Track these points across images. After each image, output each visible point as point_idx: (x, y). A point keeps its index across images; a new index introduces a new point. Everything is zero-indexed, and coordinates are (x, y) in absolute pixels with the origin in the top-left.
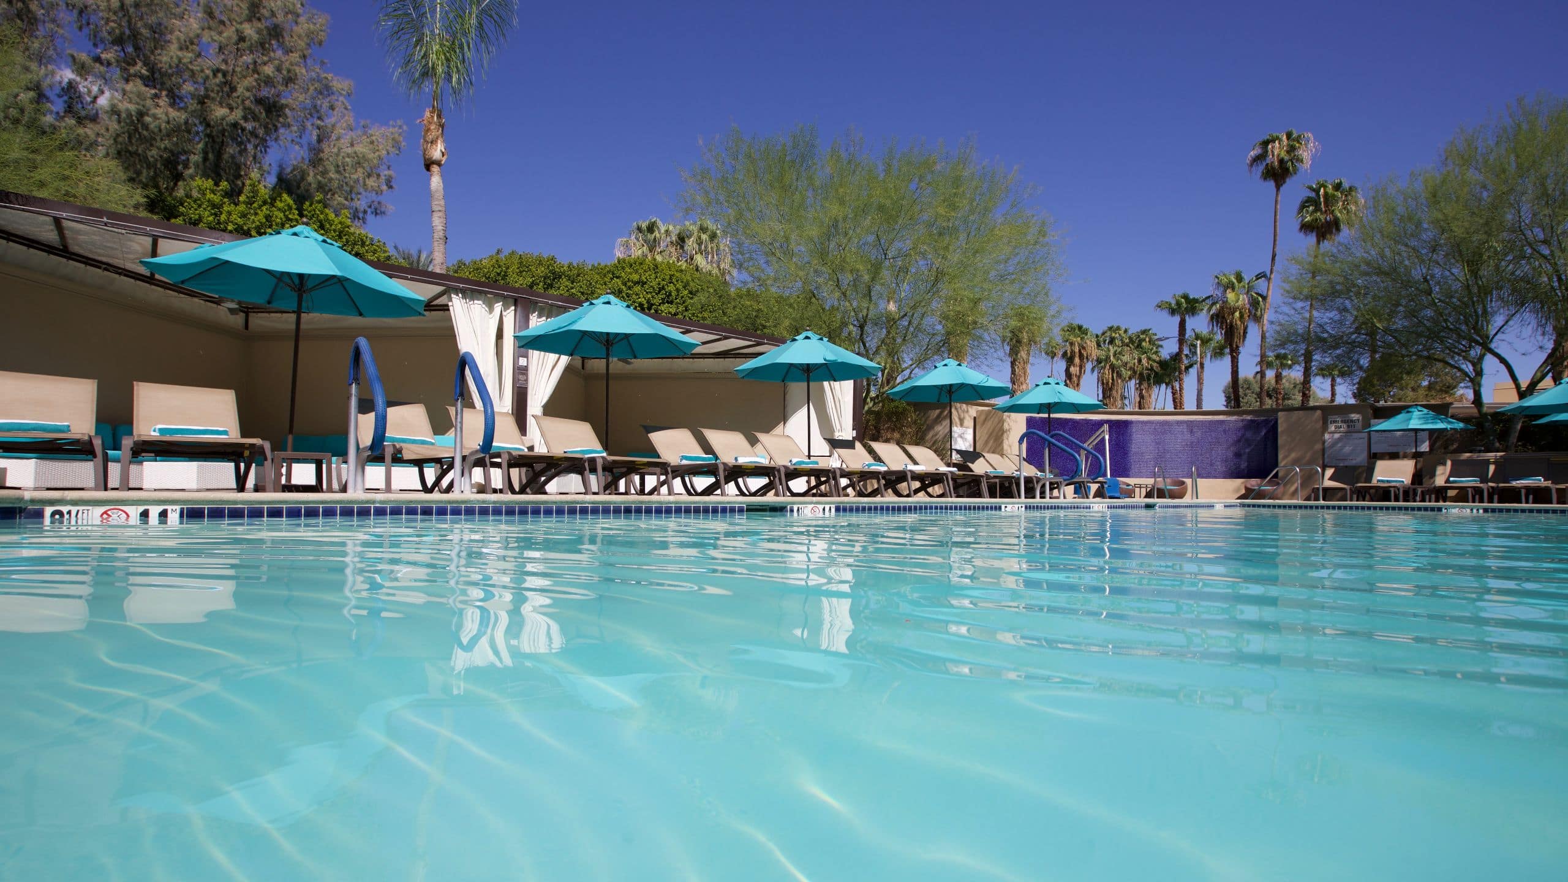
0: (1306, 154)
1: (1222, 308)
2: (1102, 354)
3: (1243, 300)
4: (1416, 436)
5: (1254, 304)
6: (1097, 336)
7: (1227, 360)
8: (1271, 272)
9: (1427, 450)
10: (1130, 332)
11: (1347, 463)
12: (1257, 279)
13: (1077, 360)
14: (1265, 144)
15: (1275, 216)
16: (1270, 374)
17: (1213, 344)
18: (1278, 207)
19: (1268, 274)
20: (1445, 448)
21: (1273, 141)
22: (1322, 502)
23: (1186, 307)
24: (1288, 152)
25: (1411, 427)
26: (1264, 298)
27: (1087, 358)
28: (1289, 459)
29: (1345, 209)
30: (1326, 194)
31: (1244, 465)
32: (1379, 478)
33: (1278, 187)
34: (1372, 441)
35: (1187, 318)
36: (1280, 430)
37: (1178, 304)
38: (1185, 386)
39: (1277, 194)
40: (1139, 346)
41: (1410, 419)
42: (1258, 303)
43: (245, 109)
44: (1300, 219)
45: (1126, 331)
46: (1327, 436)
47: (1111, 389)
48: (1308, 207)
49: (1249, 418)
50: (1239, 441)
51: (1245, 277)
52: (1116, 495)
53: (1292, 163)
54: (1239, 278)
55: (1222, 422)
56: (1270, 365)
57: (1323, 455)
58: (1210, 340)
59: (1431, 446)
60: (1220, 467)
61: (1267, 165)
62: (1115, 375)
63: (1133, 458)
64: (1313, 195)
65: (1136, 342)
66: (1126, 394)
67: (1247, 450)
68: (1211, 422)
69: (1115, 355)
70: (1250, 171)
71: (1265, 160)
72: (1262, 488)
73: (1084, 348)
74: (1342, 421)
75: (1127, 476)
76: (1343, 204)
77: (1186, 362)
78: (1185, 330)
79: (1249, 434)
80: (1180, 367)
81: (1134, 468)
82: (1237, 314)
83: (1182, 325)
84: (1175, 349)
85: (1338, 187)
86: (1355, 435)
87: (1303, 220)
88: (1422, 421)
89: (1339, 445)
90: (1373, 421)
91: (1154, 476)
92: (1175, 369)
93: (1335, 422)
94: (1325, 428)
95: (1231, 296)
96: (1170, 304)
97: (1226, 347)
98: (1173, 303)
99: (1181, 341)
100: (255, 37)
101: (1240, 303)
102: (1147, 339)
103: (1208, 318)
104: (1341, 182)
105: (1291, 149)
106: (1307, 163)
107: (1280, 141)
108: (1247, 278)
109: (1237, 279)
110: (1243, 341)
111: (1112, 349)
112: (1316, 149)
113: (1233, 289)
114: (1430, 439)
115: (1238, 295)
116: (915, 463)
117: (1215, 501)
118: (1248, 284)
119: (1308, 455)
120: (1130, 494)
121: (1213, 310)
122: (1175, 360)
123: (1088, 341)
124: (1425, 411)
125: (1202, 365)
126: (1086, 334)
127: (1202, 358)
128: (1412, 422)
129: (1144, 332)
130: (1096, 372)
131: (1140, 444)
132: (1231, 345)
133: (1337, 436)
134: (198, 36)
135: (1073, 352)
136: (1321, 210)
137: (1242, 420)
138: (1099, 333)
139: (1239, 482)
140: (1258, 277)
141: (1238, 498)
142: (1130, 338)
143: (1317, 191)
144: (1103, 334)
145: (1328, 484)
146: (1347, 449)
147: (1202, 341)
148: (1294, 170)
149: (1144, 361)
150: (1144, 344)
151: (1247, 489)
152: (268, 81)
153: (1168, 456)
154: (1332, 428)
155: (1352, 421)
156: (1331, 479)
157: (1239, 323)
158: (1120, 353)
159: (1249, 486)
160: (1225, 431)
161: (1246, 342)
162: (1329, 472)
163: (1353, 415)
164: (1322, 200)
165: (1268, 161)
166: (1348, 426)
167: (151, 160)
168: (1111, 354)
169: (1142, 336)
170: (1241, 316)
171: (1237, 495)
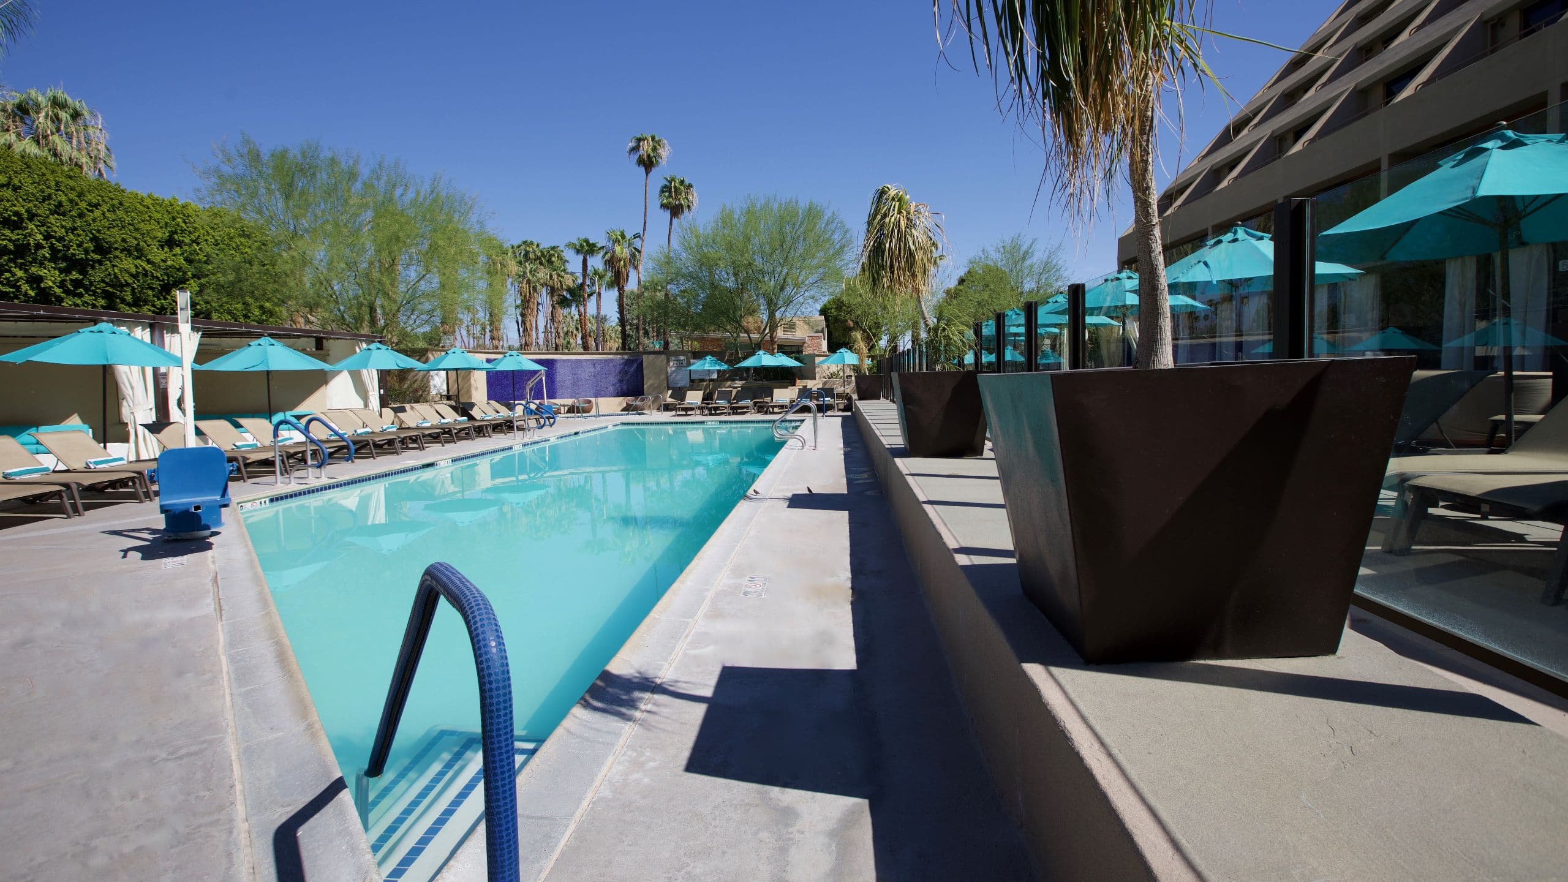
0: (664, 153)
1: (612, 256)
3: (626, 252)
5: (633, 256)
7: (616, 292)
8: (644, 233)
9: (716, 377)
10: (541, 247)
11: (678, 387)
12: (635, 238)
14: (639, 140)
15: (646, 193)
17: (606, 280)
18: (647, 187)
19: (642, 235)
21: (644, 139)
23: (587, 249)
24: (652, 150)
25: (705, 368)
26: (640, 252)
28: (649, 384)
29: (686, 198)
30: (675, 187)
31: (625, 387)
32: (688, 401)
33: (647, 173)
34: (691, 373)
35: (588, 257)
36: (644, 366)
37: (582, 246)
38: (588, 308)
39: (646, 178)
40: (550, 262)
41: (705, 363)
42: (636, 255)
44: (661, 199)
45: (538, 246)
46: (668, 369)
47: (528, 302)
48: (665, 192)
49: (626, 357)
50: (621, 372)
53: (655, 159)
54: (623, 236)
55: (612, 360)
57: (666, 381)
58: (604, 276)
60: (611, 390)
61: (640, 155)
62: (531, 289)
63: (559, 385)
64: (668, 184)
65: (547, 258)
66: (540, 301)
67: (626, 378)
68: (605, 360)
69: (531, 272)
70: (629, 157)
71: (638, 151)
72: (634, 403)
74: (676, 360)
76: (685, 195)
77: (588, 291)
78: (587, 266)
79: (627, 368)
80: (584, 295)
82: (622, 263)
83: (585, 262)
84: (580, 280)
85: (682, 182)
86: (683, 369)
87: (662, 201)
89: (675, 375)
90: (692, 360)
91: (571, 397)
92: (580, 296)
93: (672, 360)
94: (667, 364)
95: (618, 249)
96: (576, 246)
97: (615, 283)
98: (578, 244)
99: (584, 274)
101: (624, 254)
102: (556, 256)
103: (603, 262)
104: (684, 180)
105: (654, 149)
106: (663, 162)
107: (648, 140)
108: (628, 237)
109: (621, 236)
110: (626, 280)
112: (670, 151)
113: (619, 244)
114: (716, 372)
115: (622, 249)
116: (444, 418)
117: (609, 412)
118: (629, 241)
119: (659, 382)
121: (606, 256)
122: (580, 290)
123: (508, 260)
124: (712, 359)
125: (599, 294)
127: (599, 288)
128: (707, 365)
129: (553, 248)
131: (563, 375)
132: (619, 285)
133: (673, 369)
136: (672, 196)
137: (623, 359)
138: (516, 244)
139: (622, 399)
141: (621, 412)
142: (542, 253)
143: (671, 183)
144: (519, 247)
145: (668, 400)
146: (679, 377)
147: (599, 276)
148: (656, 164)
149: (555, 277)
150: (553, 260)
151: (625, 403)
153: (580, 383)
154: (671, 364)
155: (681, 360)
156: (670, 397)
157: (623, 269)
158: (535, 271)
159: (628, 402)
160: (614, 366)
161: (628, 281)
162: (669, 393)
163: (681, 357)
164: (673, 189)
165: (640, 153)
166: (679, 363)
168: (528, 271)
169: (552, 252)
170: (625, 265)
171: (621, 409)
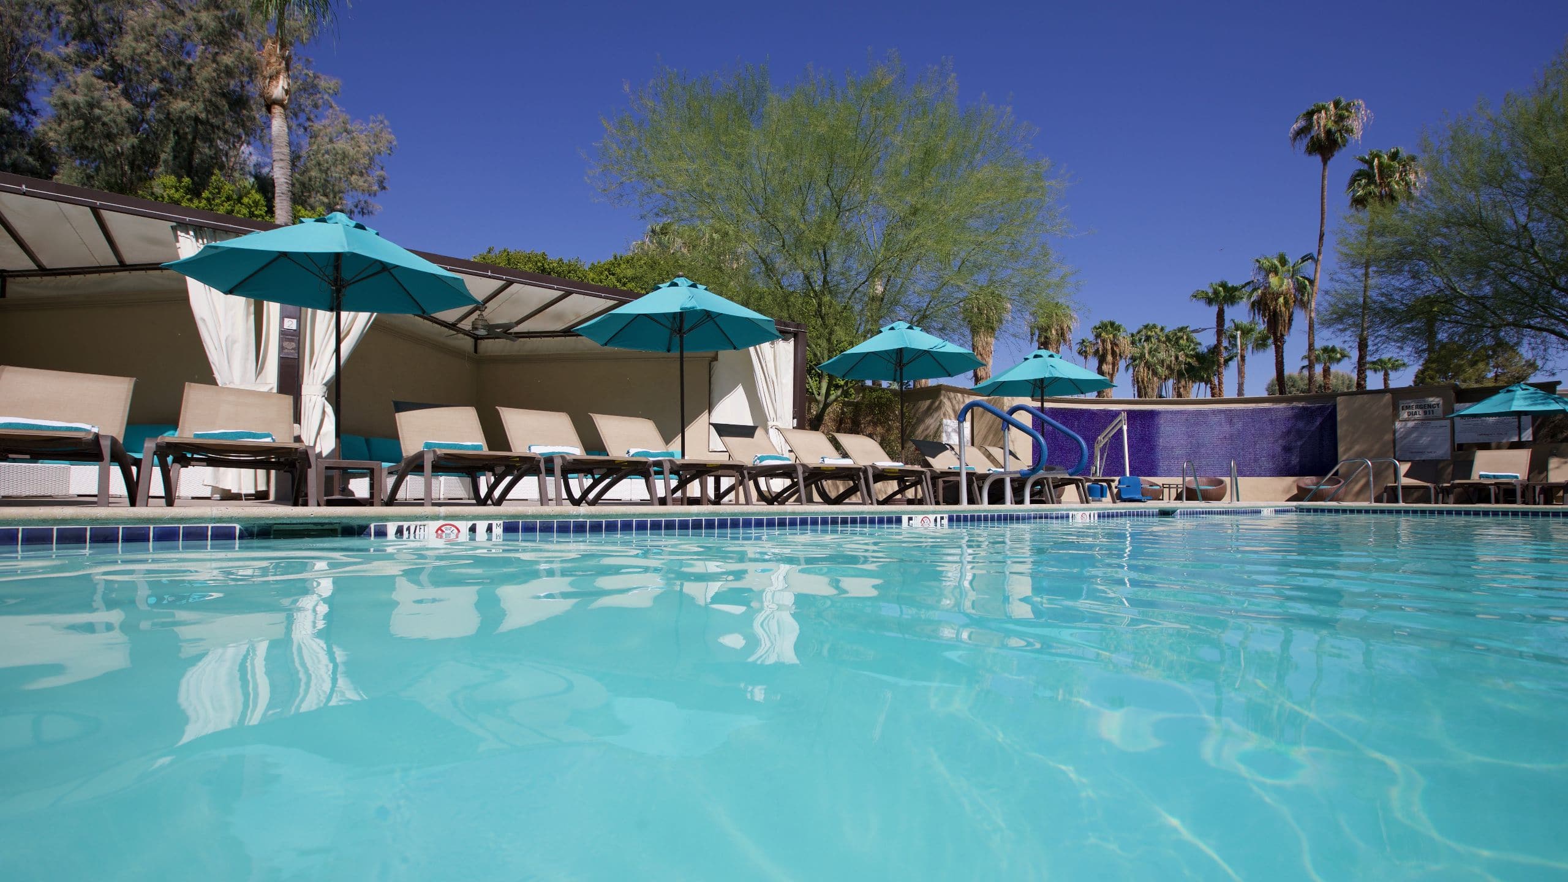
0: (1356, 123)
1: (1264, 294)
2: (1136, 351)
3: (1288, 284)
4: (1519, 422)
5: (1301, 288)
6: (1132, 335)
7: (1271, 351)
8: (1319, 253)
9: (1531, 439)
10: (1167, 330)
11: (1424, 457)
12: (1303, 262)
13: (1109, 358)
14: (1310, 115)
15: (1322, 192)
16: (1318, 369)
17: (1255, 335)
18: (1326, 182)
19: (1315, 256)
20: (1552, 437)
21: (1319, 111)
22: (1401, 505)
23: (1224, 296)
24: (1336, 122)
25: (1513, 409)
26: (1312, 282)
27: (1120, 355)
28: (1352, 452)
29: (1402, 180)
30: (1380, 164)
31: (1295, 460)
32: (1482, 473)
33: (1325, 161)
34: (1456, 431)
35: (1225, 307)
36: (1339, 418)
37: (1216, 292)
38: (1224, 380)
39: (1324, 169)
40: (1176, 344)
41: (1512, 400)
42: (1305, 287)
43: (204, 101)
44: (1351, 194)
45: (1162, 329)
46: (1398, 425)
47: (1146, 388)
48: (1360, 180)
50: (1289, 432)
51: (1290, 260)
52: (1137, 497)
53: (1341, 135)
54: (1283, 261)
55: (1269, 409)
56: (1318, 359)
57: (1394, 447)
58: (1252, 330)
59: (1534, 434)
60: (1266, 464)
61: (1312, 137)
62: (1150, 373)
63: (1161, 454)
64: (1365, 167)
65: (1173, 340)
67: (1299, 443)
68: (1254, 411)
69: (1150, 352)
70: (1293, 145)
71: (1310, 132)
72: (1322, 487)
73: (1117, 345)
74: (1417, 407)
75: (1155, 475)
76: (1401, 175)
77: (1225, 354)
78: (1224, 320)
79: (1301, 425)
80: (1218, 361)
81: (1163, 465)
82: (1281, 300)
83: (1220, 316)
84: (1213, 341)
85: (1394, 156)
86: (1434, 423)
87: (1353, 196)
88: (1529, 402)
89: (1415, 435)
90: (1457, 406)
91: (1184, 474)
92: (1213, 363)
93: (1408, 407)
94: (1396, 416)
95: (1273, 280)
96: (1207, 294)
97: (1269, 338)
98: (1211, 292)
99: (1220, 331)
100: (213, 24)
101: (1284, 287)
102: (1185, 337)
103: (1249, 306)
104: (1398, 151)
105: (1340, 118)
106: (1358, 134)
107: (1327, 110)
108: (1291, 262)
109: (1280, 262)
110: (1289, 328)
111: (1147, 346)
112: (1368, 118)
113: (1276, 274)
114: (1533, 426)
115: (1282, 281)
117: (1262, 504)
118: (1293, 267)
119: (1377, 447)
120: (1157, 496)
121: (1254, 297)
122: (1213, 353)
123: (1121, 338)
124: (1532, 389)
125: (1243, 358)
126: (1119, 331)
127: (1242, 350)
128: (1515, 403)
129: (1181, 330)
130: (1131, 370)
131: (1169, 437)
132: (1275, 334)
133: (1410, 424)
134: (154, 26)
135: (1105, 349)
136: (1375, 183)
137: (1293, 408)
138: (1134, 331)
139: (1289, 481)
140: (1304, 259)
141: (1288, 500)
142: (1167, 337)
143: (1370, 163)
144: (1139, 332)
145: (1406, 481)
146: (1425, 440)
147: (1243, 331)
148: (1343, 141)
149: (1181, 358)
150: (1181, 342)
151: (1299, 488)
152: (229, 72)
153: (1203, 450)
154: (1405, 415)
155: (1430, 406)
156: (1407, 475)
157: (1283, 309)
158: (1156, 350)
159: (1302, 485)
160: (1271, 421)
161: (1292, 330)
162: (1404, 468)
163: (1431, 399)
164: (1376, 171)
165: (1313, 133)
166: (1425, 413)
167: (109, 155)
168: (1146, 352)
169: (1179, 334)
170: (1286, 302)
171: (1288, 496)
